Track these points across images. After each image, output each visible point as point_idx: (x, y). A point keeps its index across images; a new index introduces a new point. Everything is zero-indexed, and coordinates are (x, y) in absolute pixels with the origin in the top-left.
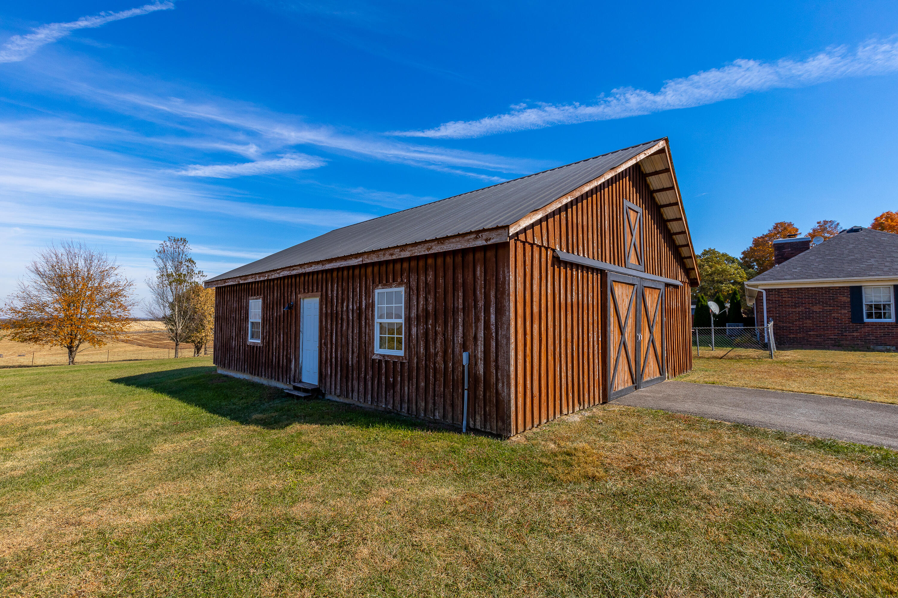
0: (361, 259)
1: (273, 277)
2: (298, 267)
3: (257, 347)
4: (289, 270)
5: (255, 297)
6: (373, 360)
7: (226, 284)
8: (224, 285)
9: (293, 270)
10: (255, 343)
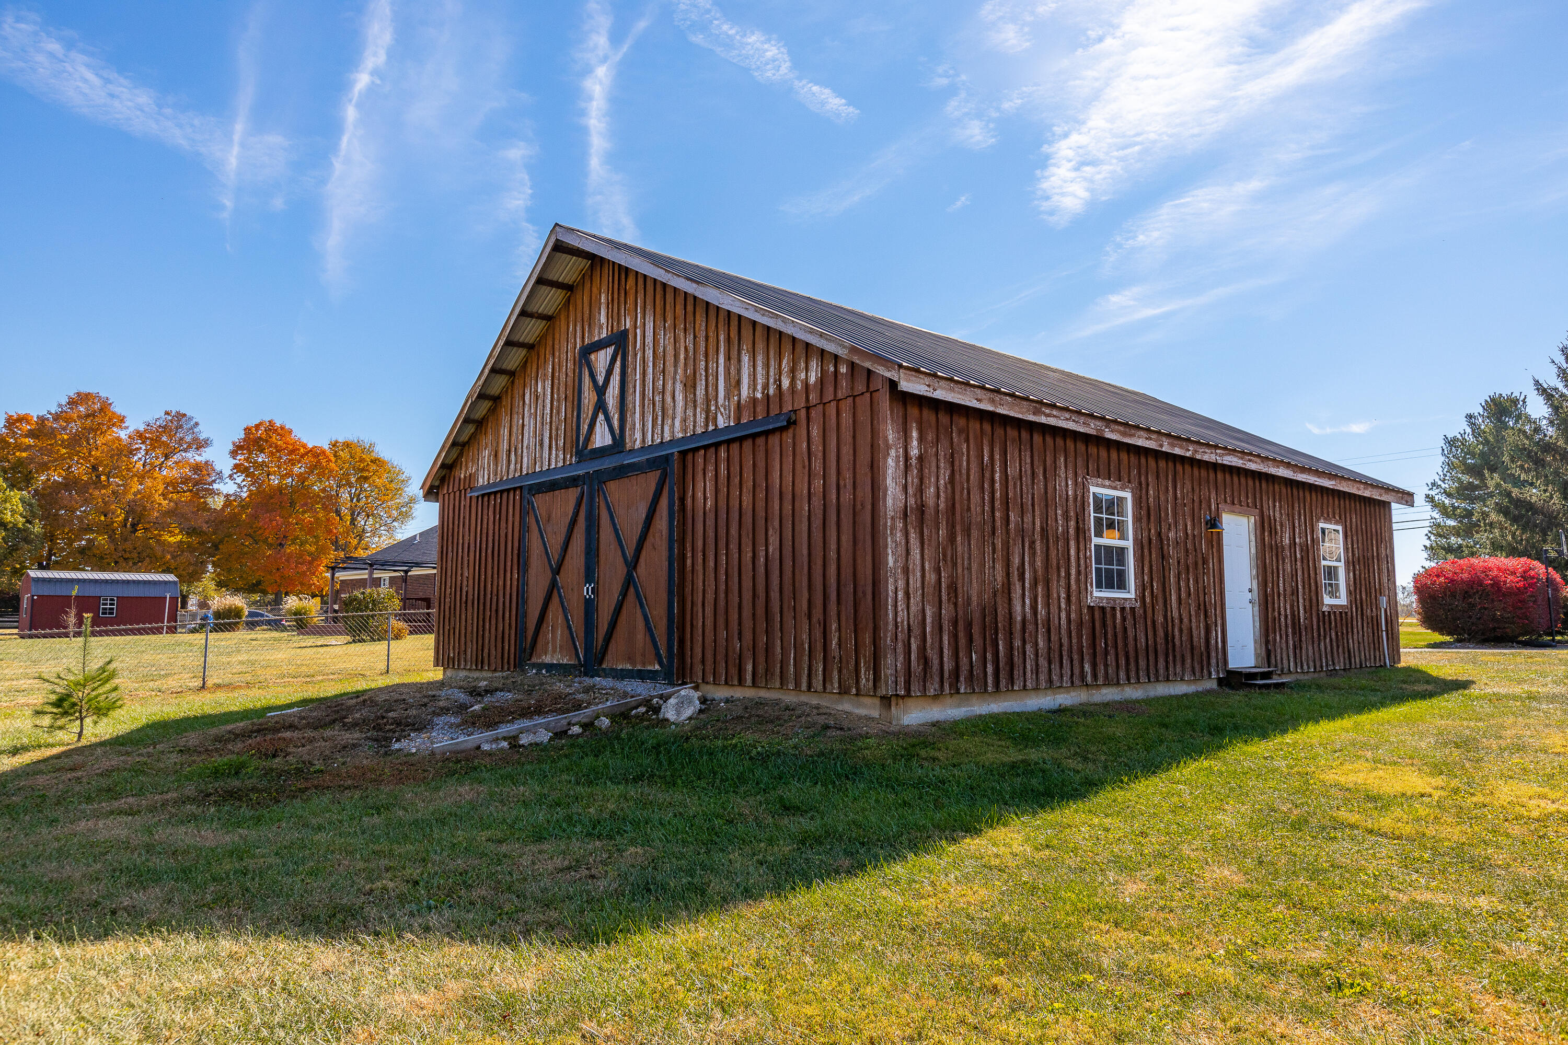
0: (1333, 482)
1: (1206, 458)
2: (1258, 460)
3: (1123, 609)
4: (1242, 459)
5: (1107, 483)
6: (1324, 612)
7: (1043, 420)
8: (1032, 418)
9: (1250, 460)
10: (1114, 599)
